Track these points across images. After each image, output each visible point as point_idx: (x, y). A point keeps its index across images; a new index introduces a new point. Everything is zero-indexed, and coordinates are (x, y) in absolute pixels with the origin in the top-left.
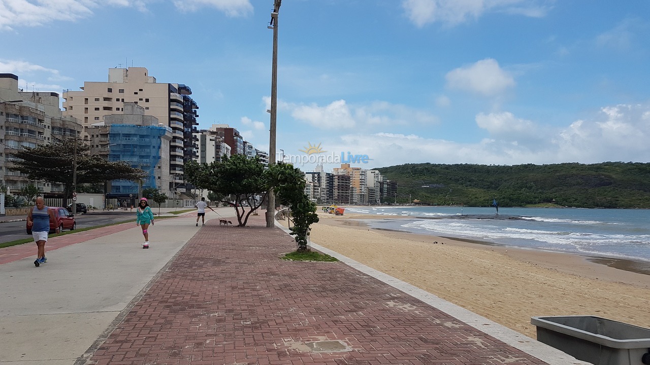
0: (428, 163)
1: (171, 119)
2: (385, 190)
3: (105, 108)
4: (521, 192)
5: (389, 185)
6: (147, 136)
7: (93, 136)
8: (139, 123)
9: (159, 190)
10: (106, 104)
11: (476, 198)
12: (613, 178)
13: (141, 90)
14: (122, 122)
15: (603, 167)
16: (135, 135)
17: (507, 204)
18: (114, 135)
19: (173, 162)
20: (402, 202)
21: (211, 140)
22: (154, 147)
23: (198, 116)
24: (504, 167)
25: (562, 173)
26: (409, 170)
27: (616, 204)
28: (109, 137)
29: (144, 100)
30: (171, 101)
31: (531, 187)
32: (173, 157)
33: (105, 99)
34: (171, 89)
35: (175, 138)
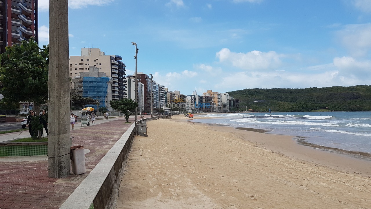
0: (257, 88)
1: (112, 73)
2: (232, 104)
3: (80, 69)
4: (309, 103)
5: (234, 101)
6: (101, 82)
7: (75, 82)
8: (97, 76)
9: (107, 108)
10: (81, 66)
11: (283, 107)
12: (360, 94)
13: (97, 59)
14: (89, 76)
15: (355, 88)
16: (95, 82)
17: (301, 110)
18: (85, 82)
19: (113, 94)
20: (242, 110)
21: (133, 81)
22: (104, 87)
23: (126, 70)
24: (300, 89)
25: (332, 92)
26: (247, 93)
27: (362, 109)
28: (82, 83)
29: (99, 64)
30: (112, 64)
31: (315, 101)
32: (113, 92)
33: (80, 64)
34: (112, 58)
35: (114, 82)
